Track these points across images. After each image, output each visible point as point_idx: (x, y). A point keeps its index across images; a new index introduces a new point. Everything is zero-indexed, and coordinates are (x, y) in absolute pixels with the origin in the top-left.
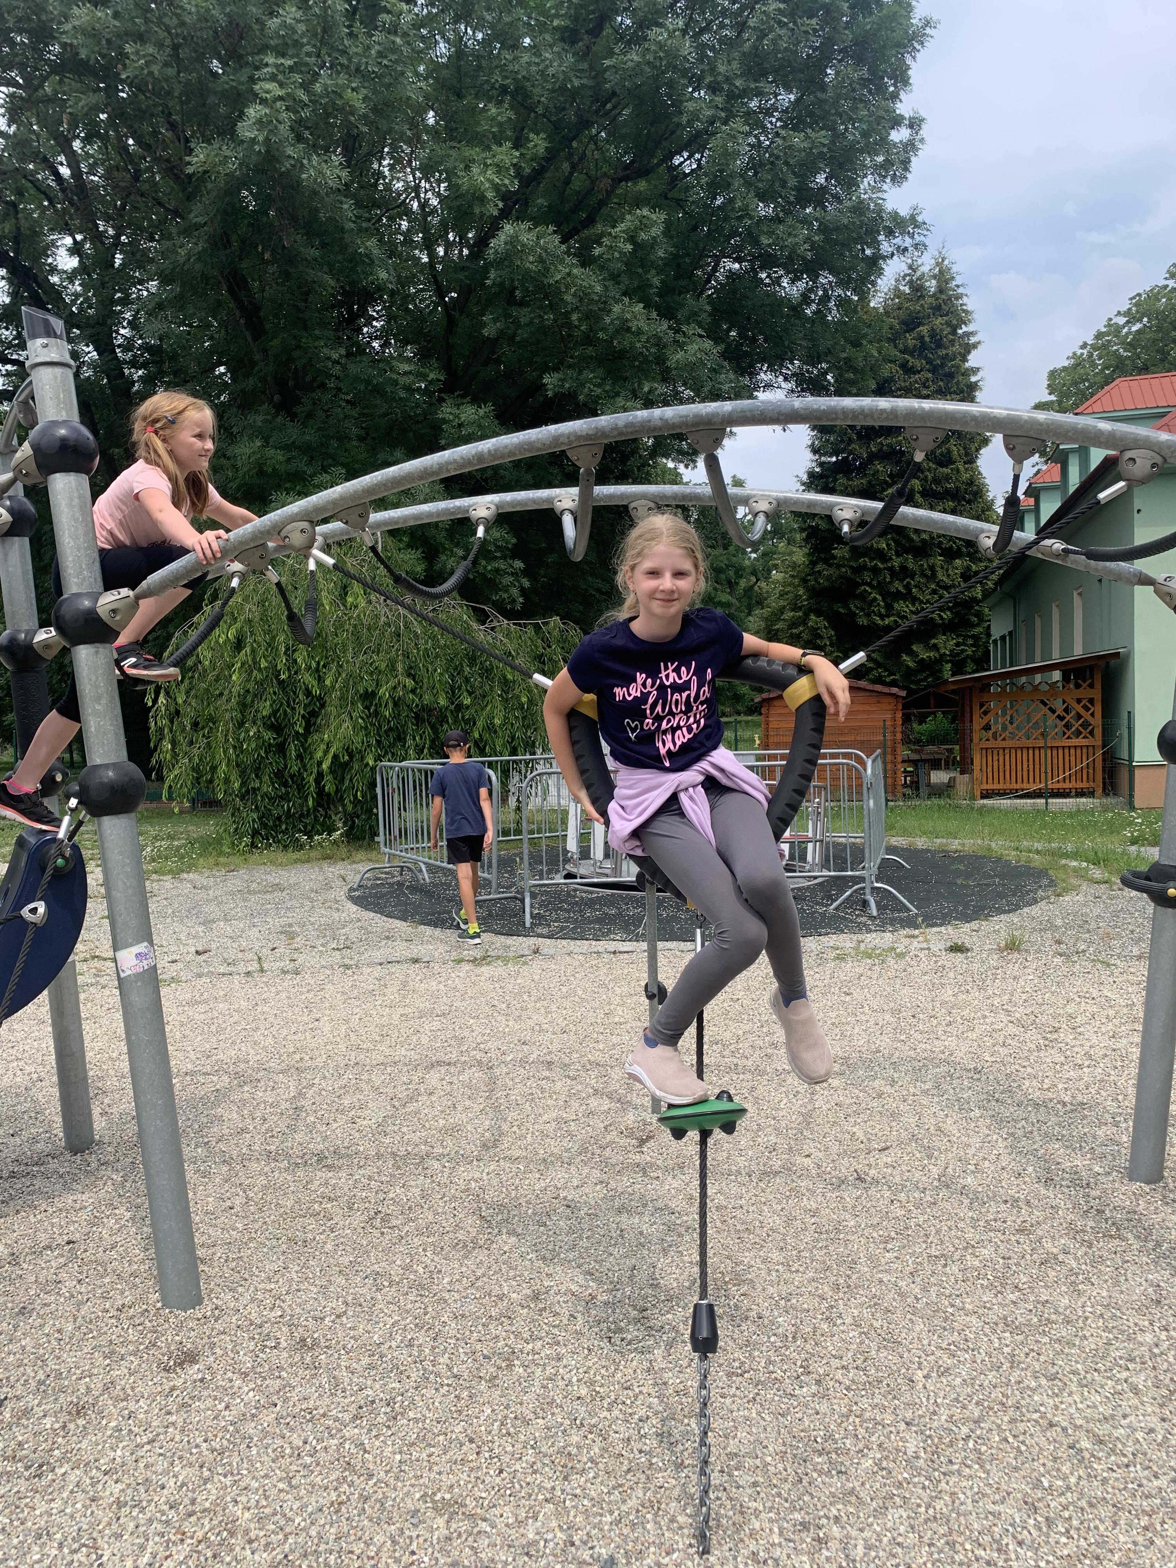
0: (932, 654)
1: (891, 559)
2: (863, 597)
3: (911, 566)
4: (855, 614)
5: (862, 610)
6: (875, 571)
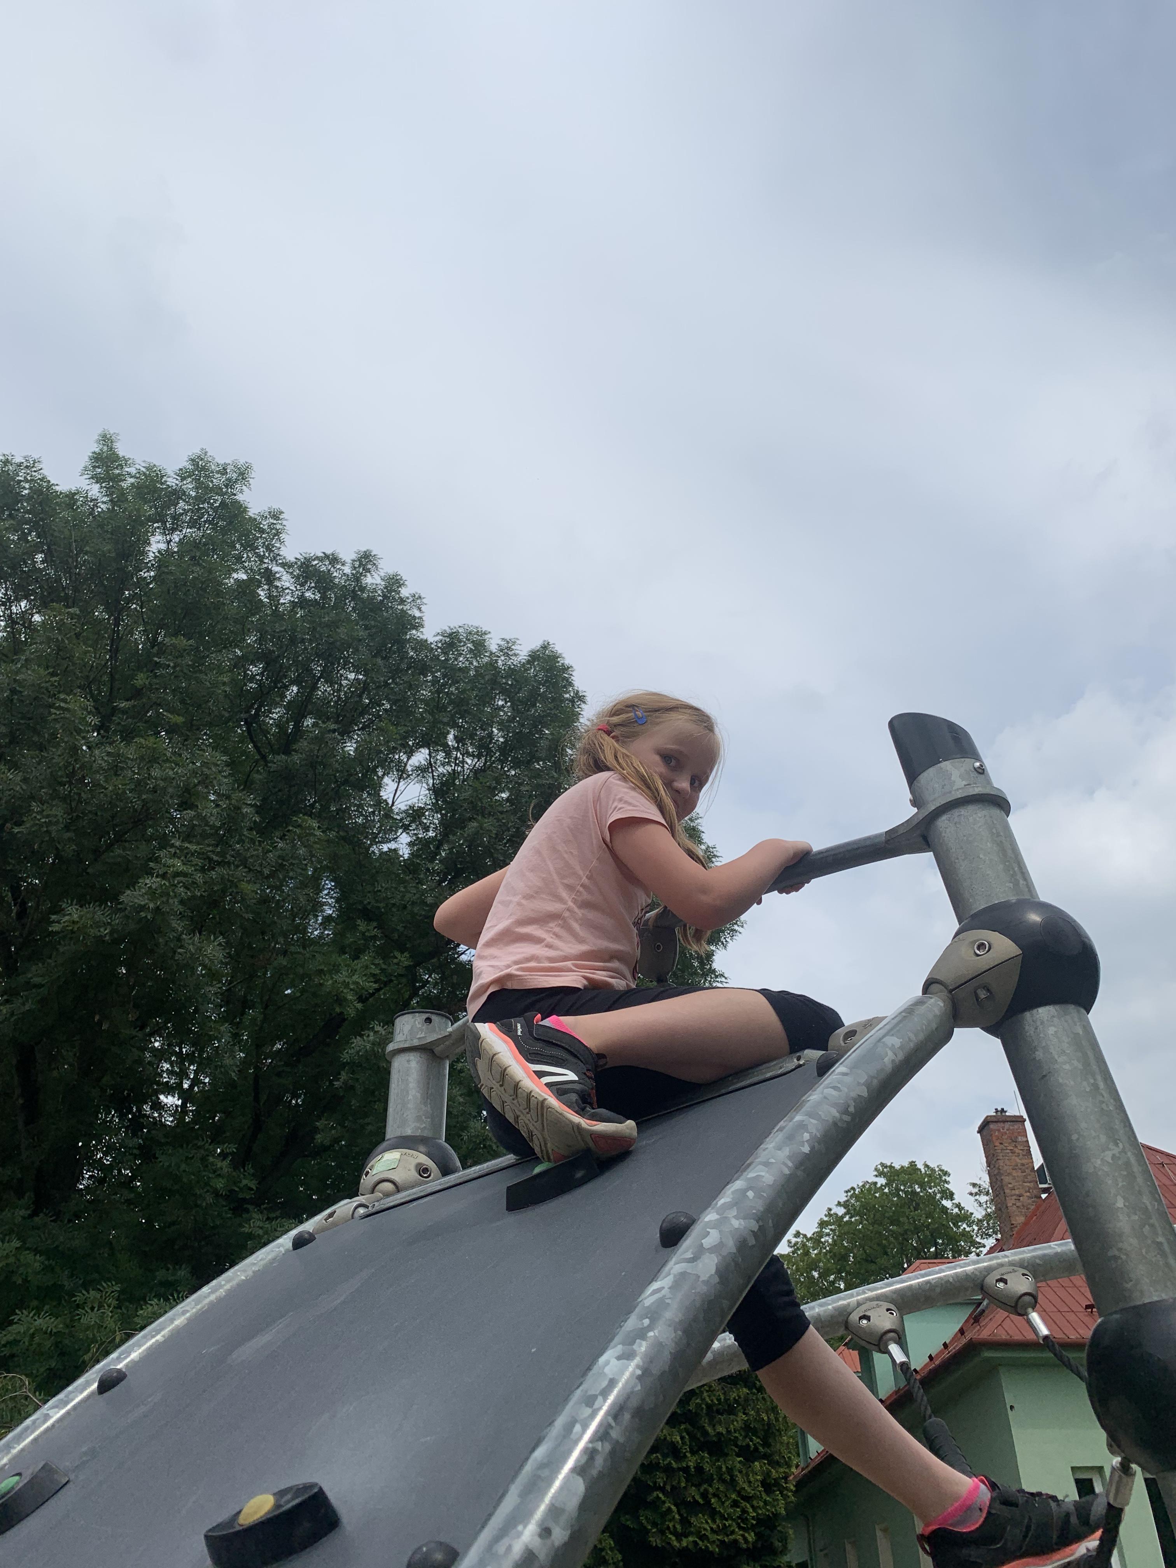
1: (685, 1456)
2: (655, 1505)
3: (707, 1467)
4: (648, 1531)
5: (655, 1524)
6: (668, 1469)
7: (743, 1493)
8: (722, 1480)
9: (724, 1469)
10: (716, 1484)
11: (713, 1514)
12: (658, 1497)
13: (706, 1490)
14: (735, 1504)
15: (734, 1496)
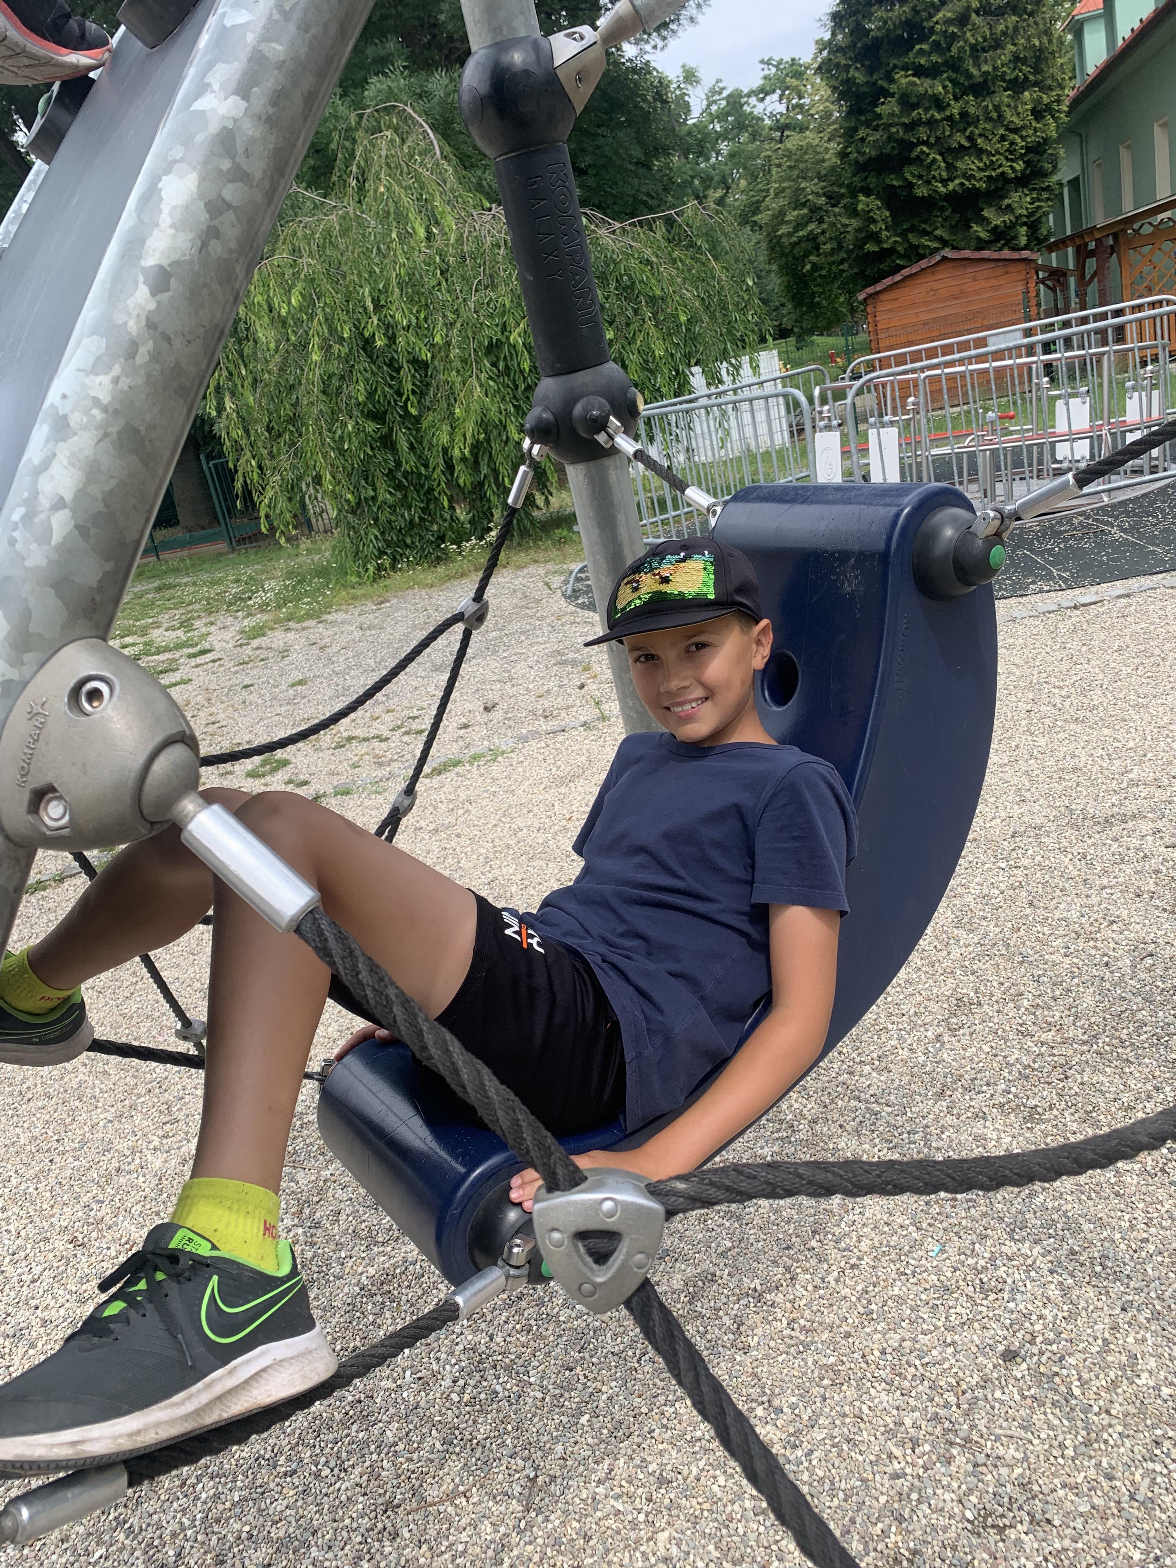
0: (1006, 218)
1: (949, 105)
2: (919, 159)
3: (972, 110)
4: (912, 185)
5: (920, 177)
6: (931, 123)
7: (1012, 126)
8: (989, 119)
9: (991, 107)
10: (982, 125)
11: (980, 152)
12: (923, 152)
13: (972, 133)
14: (1003, 138)
15: (1001, 131)
